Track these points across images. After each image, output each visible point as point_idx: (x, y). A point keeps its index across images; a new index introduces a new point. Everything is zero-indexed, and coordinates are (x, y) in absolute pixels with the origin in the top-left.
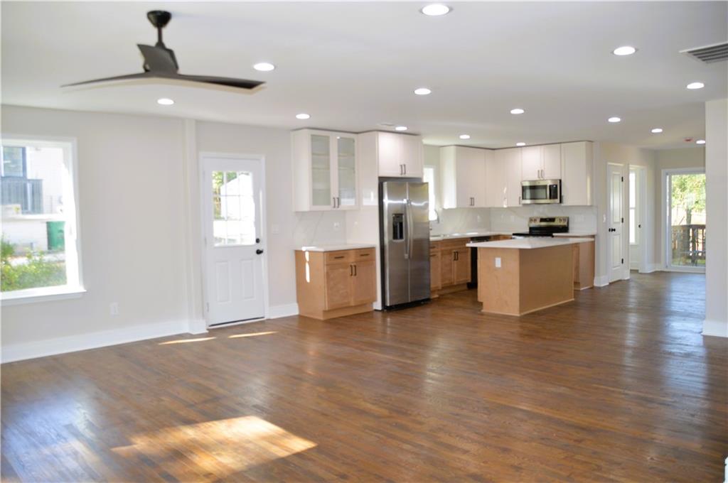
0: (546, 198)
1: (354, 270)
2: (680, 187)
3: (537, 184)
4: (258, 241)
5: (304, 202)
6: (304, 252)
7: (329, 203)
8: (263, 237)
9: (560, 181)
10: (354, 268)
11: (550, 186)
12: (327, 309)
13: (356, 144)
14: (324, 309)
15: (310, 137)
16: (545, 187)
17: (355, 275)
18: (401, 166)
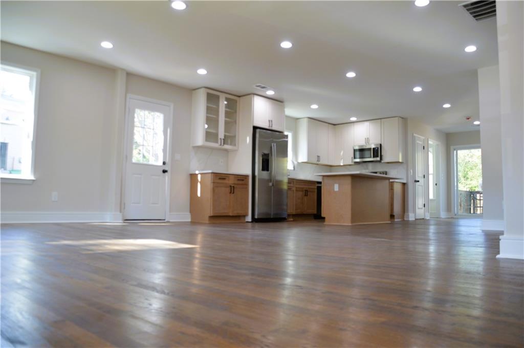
0: (371, 157)
1: (232, 189)
2: (464, 177)
3: (365, 147)
4: (164, 163)
5: (200, 139)
6: (197, 175)
7: (217, 142)
8: (167, 161)
9: (381, 145)
10: (232, 188)
11: (374, 149)
12: (212, 215)
13: (238, 104)
14: (209, 215)
15: (206, 94)
16: (370, 149)
17: (233, 193)
18: (269, 121)
